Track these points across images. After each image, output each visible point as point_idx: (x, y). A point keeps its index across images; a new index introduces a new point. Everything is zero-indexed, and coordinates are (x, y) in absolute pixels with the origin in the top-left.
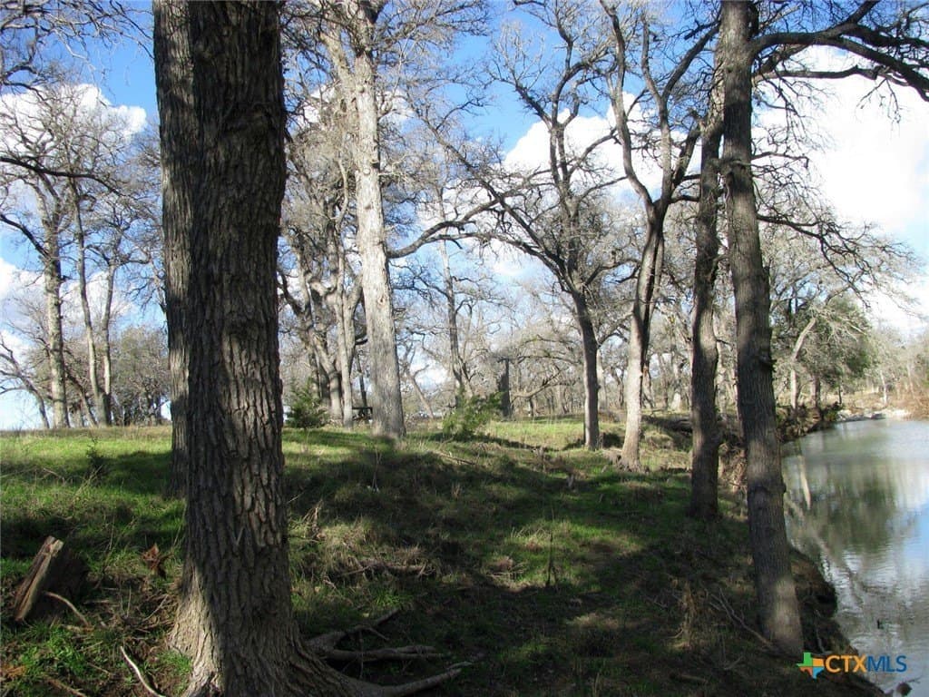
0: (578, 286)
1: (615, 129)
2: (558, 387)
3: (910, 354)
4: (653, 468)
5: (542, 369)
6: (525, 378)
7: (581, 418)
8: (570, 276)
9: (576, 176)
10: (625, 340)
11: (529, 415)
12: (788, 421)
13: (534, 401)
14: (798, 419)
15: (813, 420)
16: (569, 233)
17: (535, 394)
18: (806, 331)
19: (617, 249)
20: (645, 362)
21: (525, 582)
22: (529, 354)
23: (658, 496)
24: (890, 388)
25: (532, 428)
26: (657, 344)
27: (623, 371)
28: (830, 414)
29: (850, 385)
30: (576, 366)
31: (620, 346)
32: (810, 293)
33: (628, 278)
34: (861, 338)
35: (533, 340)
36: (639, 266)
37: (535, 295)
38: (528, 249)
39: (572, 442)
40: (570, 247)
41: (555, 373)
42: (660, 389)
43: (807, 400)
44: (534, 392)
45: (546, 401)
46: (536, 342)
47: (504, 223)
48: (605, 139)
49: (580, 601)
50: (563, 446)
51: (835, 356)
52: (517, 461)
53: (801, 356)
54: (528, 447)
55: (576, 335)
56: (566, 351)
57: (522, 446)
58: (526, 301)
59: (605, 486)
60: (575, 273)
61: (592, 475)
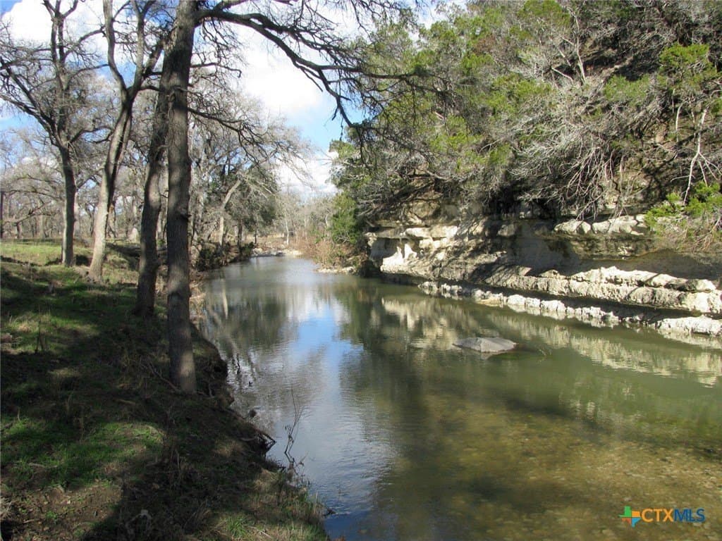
0: (64, 143)
1: (104, 26)
2: (41, 217)
3: (307, 211)
4: (112, 282)
5: (29, 202)
6: (14, 208)
7: (59, 242)
8: (59, 135)
9: (71, 58)
10: (98, 184)
11: (16, 238)
12: (215, 253)
13: (21, 226)
14: (224, 253)
15: (234, 254)
16: (61, 101)
17: (22, 221)
18: (233, 189)
19: (97, 118)
20: (111, 202)
21: (20, 350)
22: (19, 189)
23: (114, 301)
24: (292, 234)
25: (21, 248)
26: (123, 189)
27: (94, 207)
28: (247, 250)
29: (263, 230)
30: (57, 201)
31: (93, 188)
32: (240, 161)
33: (103, 141)
34: (271, 198)
35: (23, 178)
36: (113, 132)
37: (28, 142)
38: (27, 110)
39: (52, 260)
40: (60, 113)
41: (39, 206)
42: (122, 223)
43: (233, 239)
44: (21, 219)
45: (30, 227)
46: (26, 179)
47: (8, 86)
48: (96, 32)
49: (58, 361)
50: (45, 263)
51: (252, 209)
52: (11, 272)
53: (228, 207)
54: (19, 262)
55: (59, 178)
56: (50, 188)
57: (14, 261)
58: (19, 146)
59: (76, 293)
60: (63, 133)
61: (67, 285)
